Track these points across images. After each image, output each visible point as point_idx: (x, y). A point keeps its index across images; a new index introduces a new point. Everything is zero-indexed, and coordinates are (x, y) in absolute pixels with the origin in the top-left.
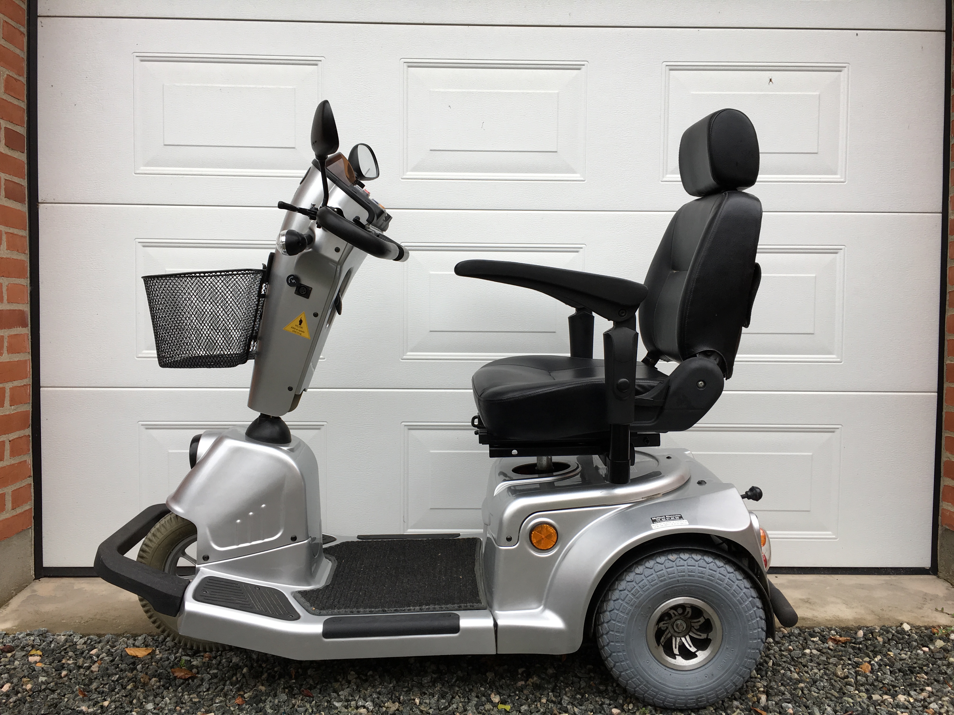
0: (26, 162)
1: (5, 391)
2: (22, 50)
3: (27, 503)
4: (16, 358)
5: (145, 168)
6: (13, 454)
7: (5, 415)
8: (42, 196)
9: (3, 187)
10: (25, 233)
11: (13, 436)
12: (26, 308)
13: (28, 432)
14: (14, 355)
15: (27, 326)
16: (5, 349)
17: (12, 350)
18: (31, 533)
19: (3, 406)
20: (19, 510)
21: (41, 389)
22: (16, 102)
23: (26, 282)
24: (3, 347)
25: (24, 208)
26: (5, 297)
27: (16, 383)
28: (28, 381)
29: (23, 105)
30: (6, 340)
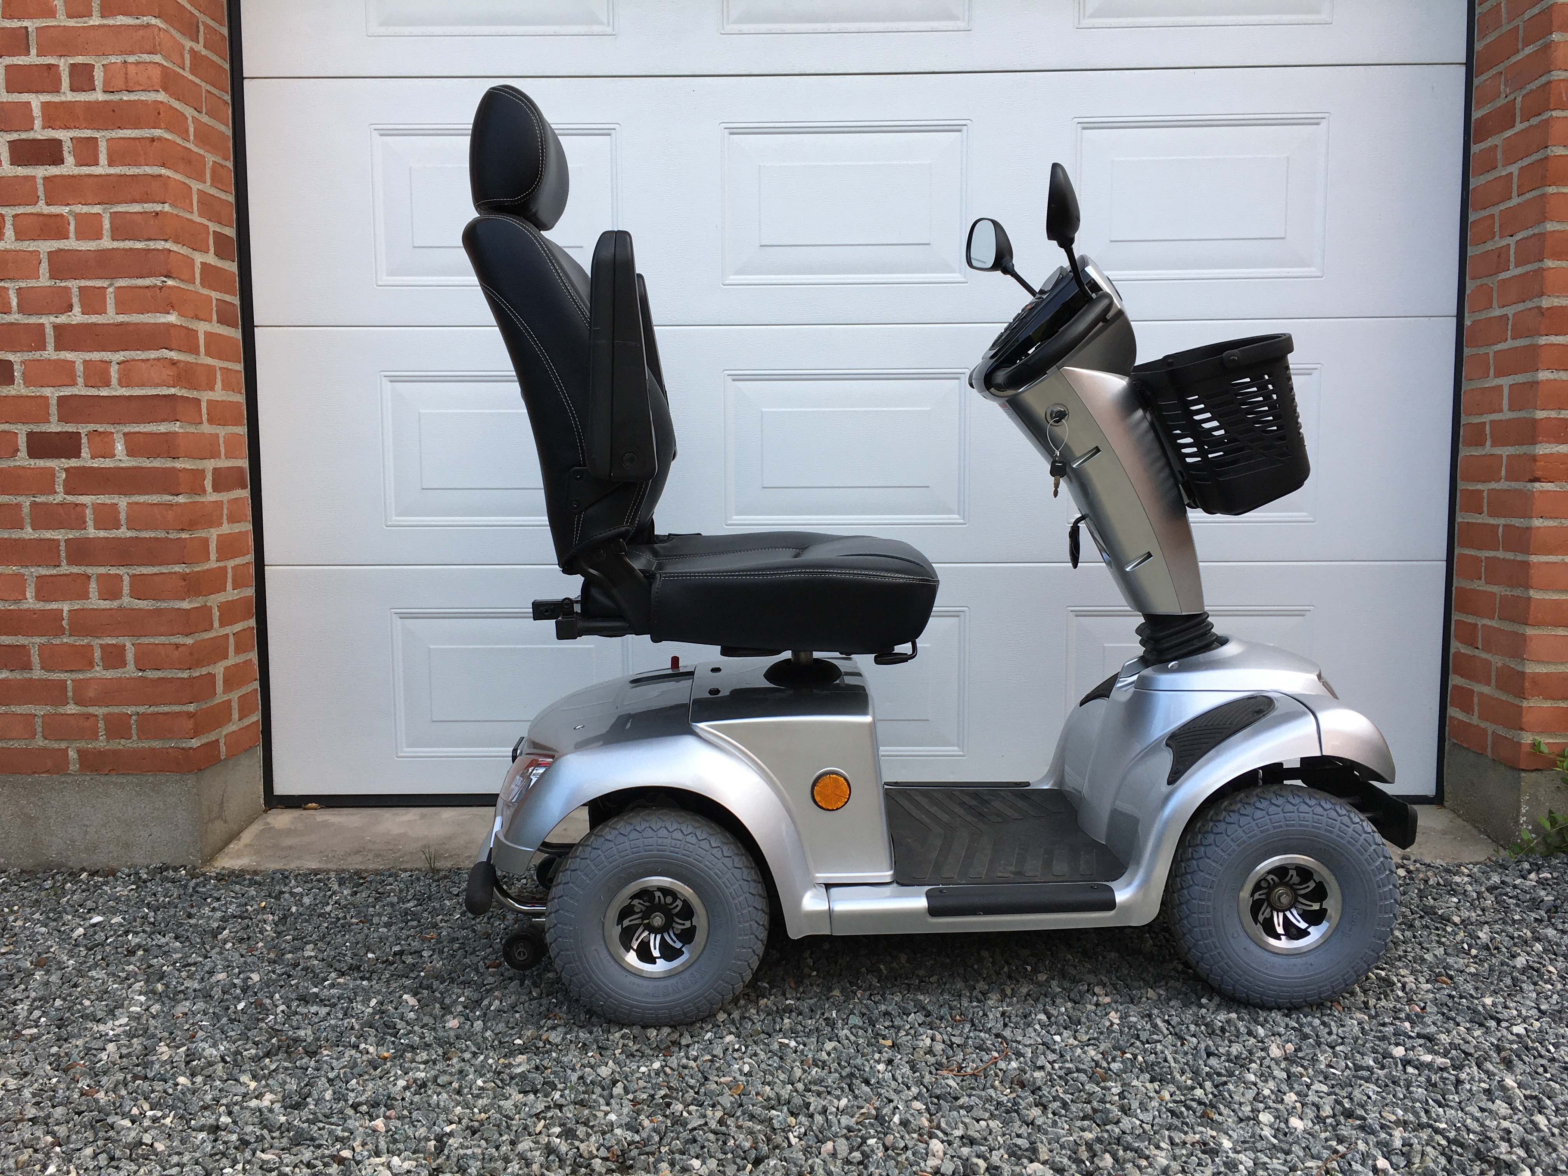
0: (238, 273)
1: (226, 571)
2: (228, 126)
3: (254, 713)
4: (237, 528)
5: (390, 278)
6: (239, 650)
7: (228, 601)
8: (259, 317)
9: (215, 309)
10: (240, 367)
11: (238, 627)
12: (244, 463)
13: (252, 622)
14: (235, 525)
15: (247, 487)
16: (225, 517)
17: (232, 519)
18: (259, 752)
19: (225, 591)
20: (247, 722)
21: (266, 569)
22: (223, 196)
23: (243, 430)
24: (222, 515)
25: (237, 334)
26: (223, 453)
27: (238, 561)
28: (250, 557)
29: (231, 199)
30: (225, 507)
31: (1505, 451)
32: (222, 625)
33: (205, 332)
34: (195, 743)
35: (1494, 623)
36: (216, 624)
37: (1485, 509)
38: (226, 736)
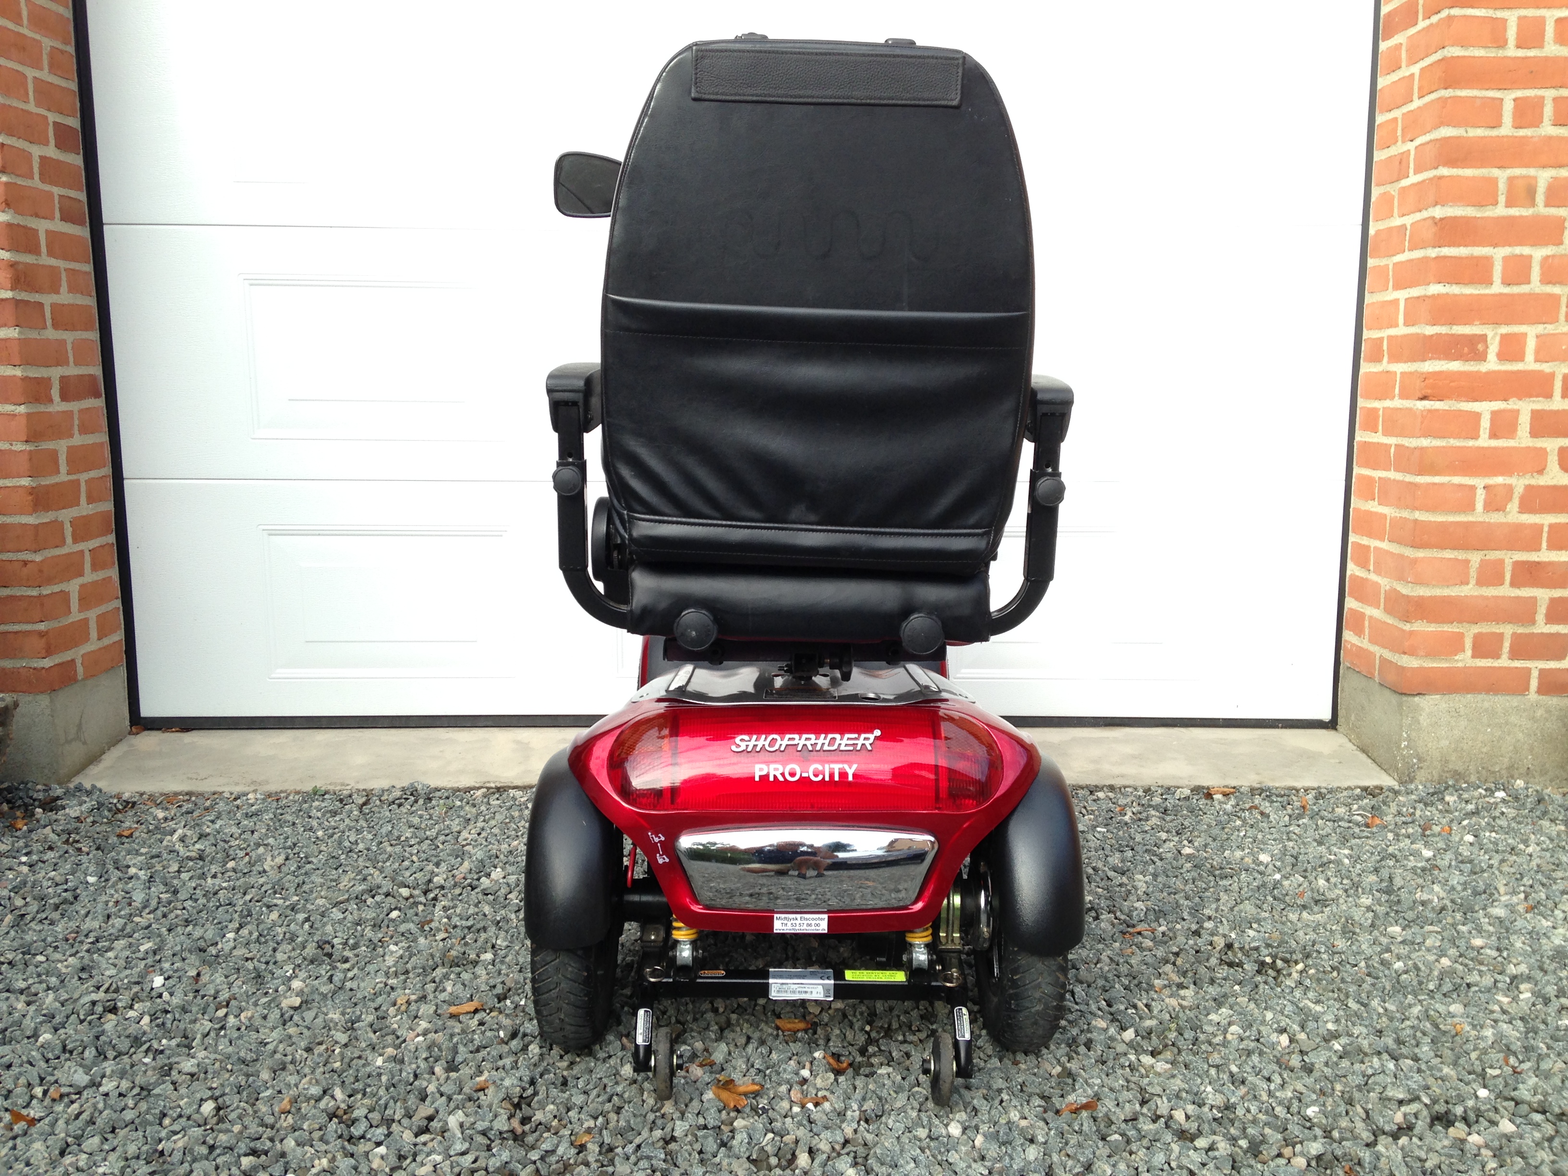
0: (83, 167)
1: (79, 484)
2: (67, 7)
3: (115, 632)
4: (90, 439)
6: (95, 567)
7: (83, 517)
8: (108, 214)
9: (57, 206)
10: (89, 268)
11: (93, 544)
12: (97, 371)
13: (111, 538)
14: (88, 436)
15: (99, 396)
16: (76, 428)
17: (84, 429)
18: (122, 673)
19: (78, 504)
20: (107, 641)
21: (125, 482)
22: (63, 83)
23: (94, 336)
24: (73, 425)
25: (84, 232)
26: (71, 359)
27: (93, 474)
28: (107, 470)
29: (74, 86)
30: (76, 417)
31: (1400, 368)
32: (75, 540)
33: (47, 232)
34: (47, 663)
35: (1385, 545)
36: (69, 540)
37: (1380, 428)
38: (83, 656)
